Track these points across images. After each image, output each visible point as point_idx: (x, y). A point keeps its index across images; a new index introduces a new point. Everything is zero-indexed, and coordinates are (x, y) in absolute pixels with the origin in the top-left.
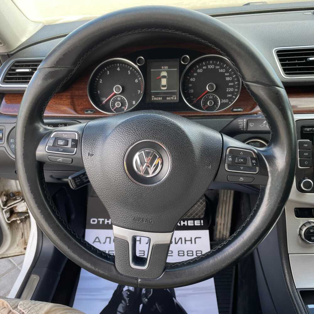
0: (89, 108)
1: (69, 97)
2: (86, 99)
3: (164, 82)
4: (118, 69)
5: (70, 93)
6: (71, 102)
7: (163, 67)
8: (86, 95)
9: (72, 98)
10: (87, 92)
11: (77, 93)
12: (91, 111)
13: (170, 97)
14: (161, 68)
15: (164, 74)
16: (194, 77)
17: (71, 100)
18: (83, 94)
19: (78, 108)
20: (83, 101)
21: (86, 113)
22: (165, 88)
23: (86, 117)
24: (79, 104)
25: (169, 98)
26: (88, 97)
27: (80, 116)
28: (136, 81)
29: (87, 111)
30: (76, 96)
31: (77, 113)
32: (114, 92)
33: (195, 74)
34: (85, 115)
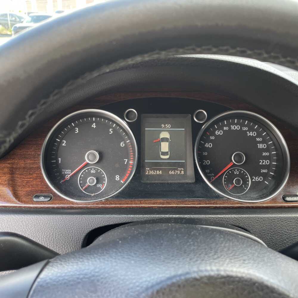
0: (42, 192)
1: (6, 170)
2: (37, 174)
3: (165, 147)
4: (94, 126)
5: (9, 163)
6: (9, 180)
7: (163, 126)
8: (39, 168)
9: (12, 172)
10: (39, 163)
11: (22, 164)
12: (45, 197)
13: (174, 170)
14: (161, 127)
15: (165, 135)
16: (211, 141)
17: (10, 176)
18: (31, 166)
19: (22, 192)
20: (31, 178)
21: (35, 200)
22: (167, 157)
23: (36, 208)
24: (24, 184)
25: (173, 173)
26: (41, 170)
27: (24, 207)
28: (122, 144)
29: (37, 197)
30: (20, 168)
31: (19, 201)
32: (85, 161)
33: (212, 138)
34: (33, 204)
